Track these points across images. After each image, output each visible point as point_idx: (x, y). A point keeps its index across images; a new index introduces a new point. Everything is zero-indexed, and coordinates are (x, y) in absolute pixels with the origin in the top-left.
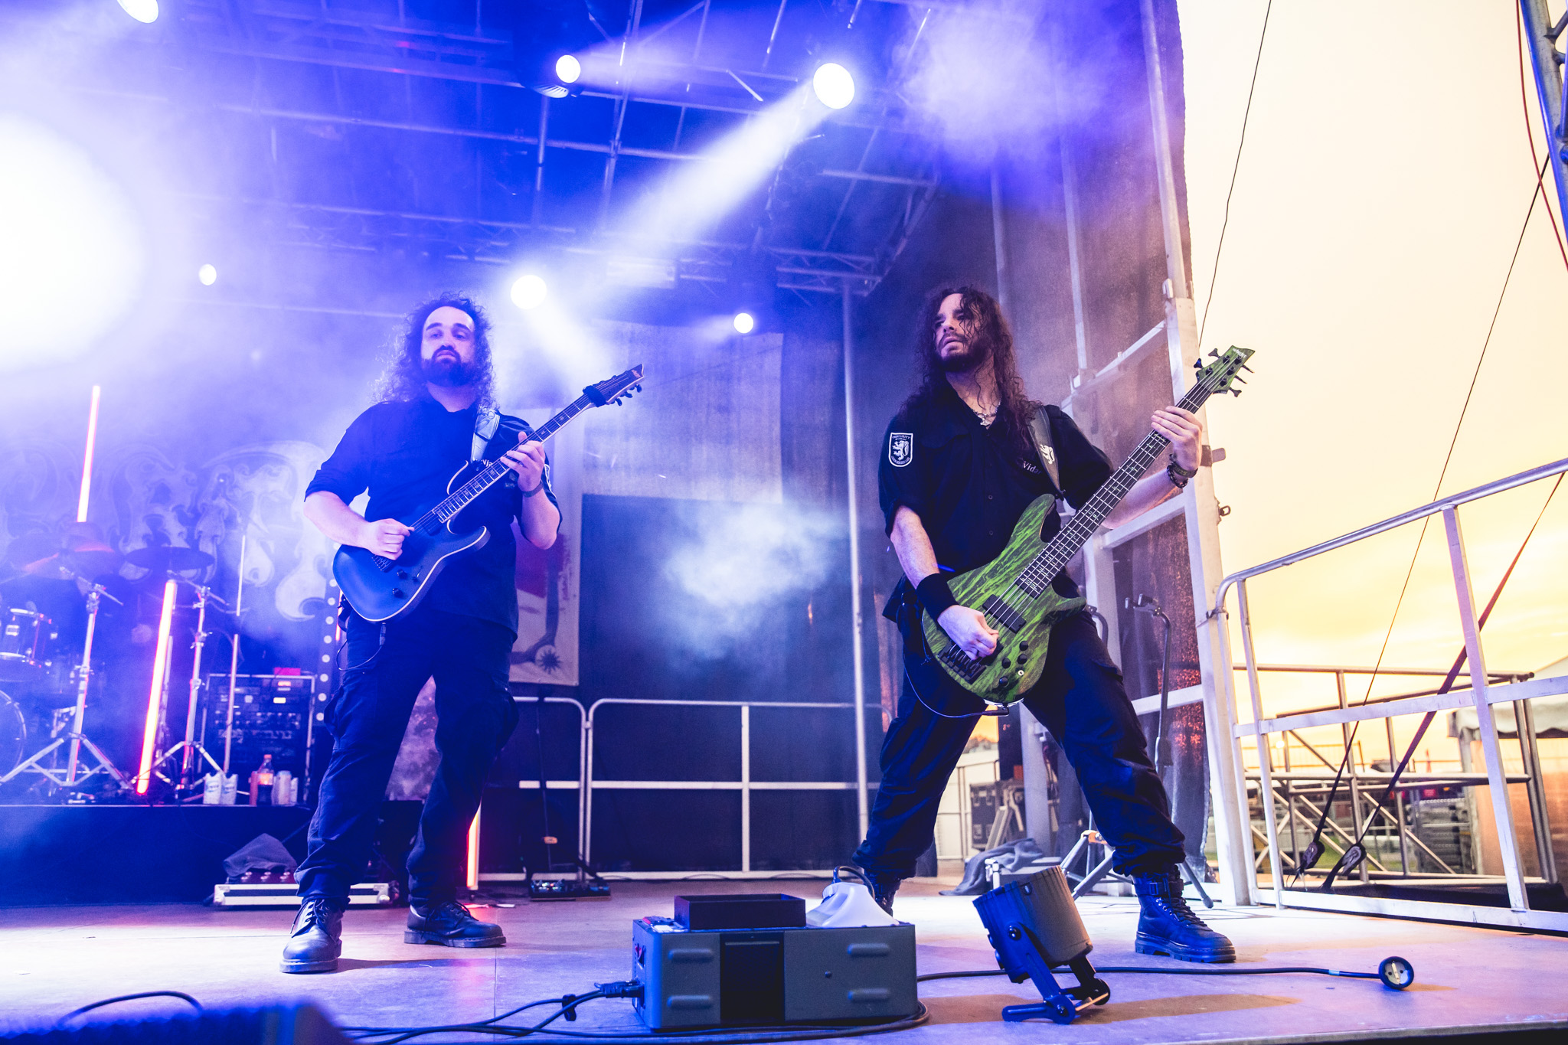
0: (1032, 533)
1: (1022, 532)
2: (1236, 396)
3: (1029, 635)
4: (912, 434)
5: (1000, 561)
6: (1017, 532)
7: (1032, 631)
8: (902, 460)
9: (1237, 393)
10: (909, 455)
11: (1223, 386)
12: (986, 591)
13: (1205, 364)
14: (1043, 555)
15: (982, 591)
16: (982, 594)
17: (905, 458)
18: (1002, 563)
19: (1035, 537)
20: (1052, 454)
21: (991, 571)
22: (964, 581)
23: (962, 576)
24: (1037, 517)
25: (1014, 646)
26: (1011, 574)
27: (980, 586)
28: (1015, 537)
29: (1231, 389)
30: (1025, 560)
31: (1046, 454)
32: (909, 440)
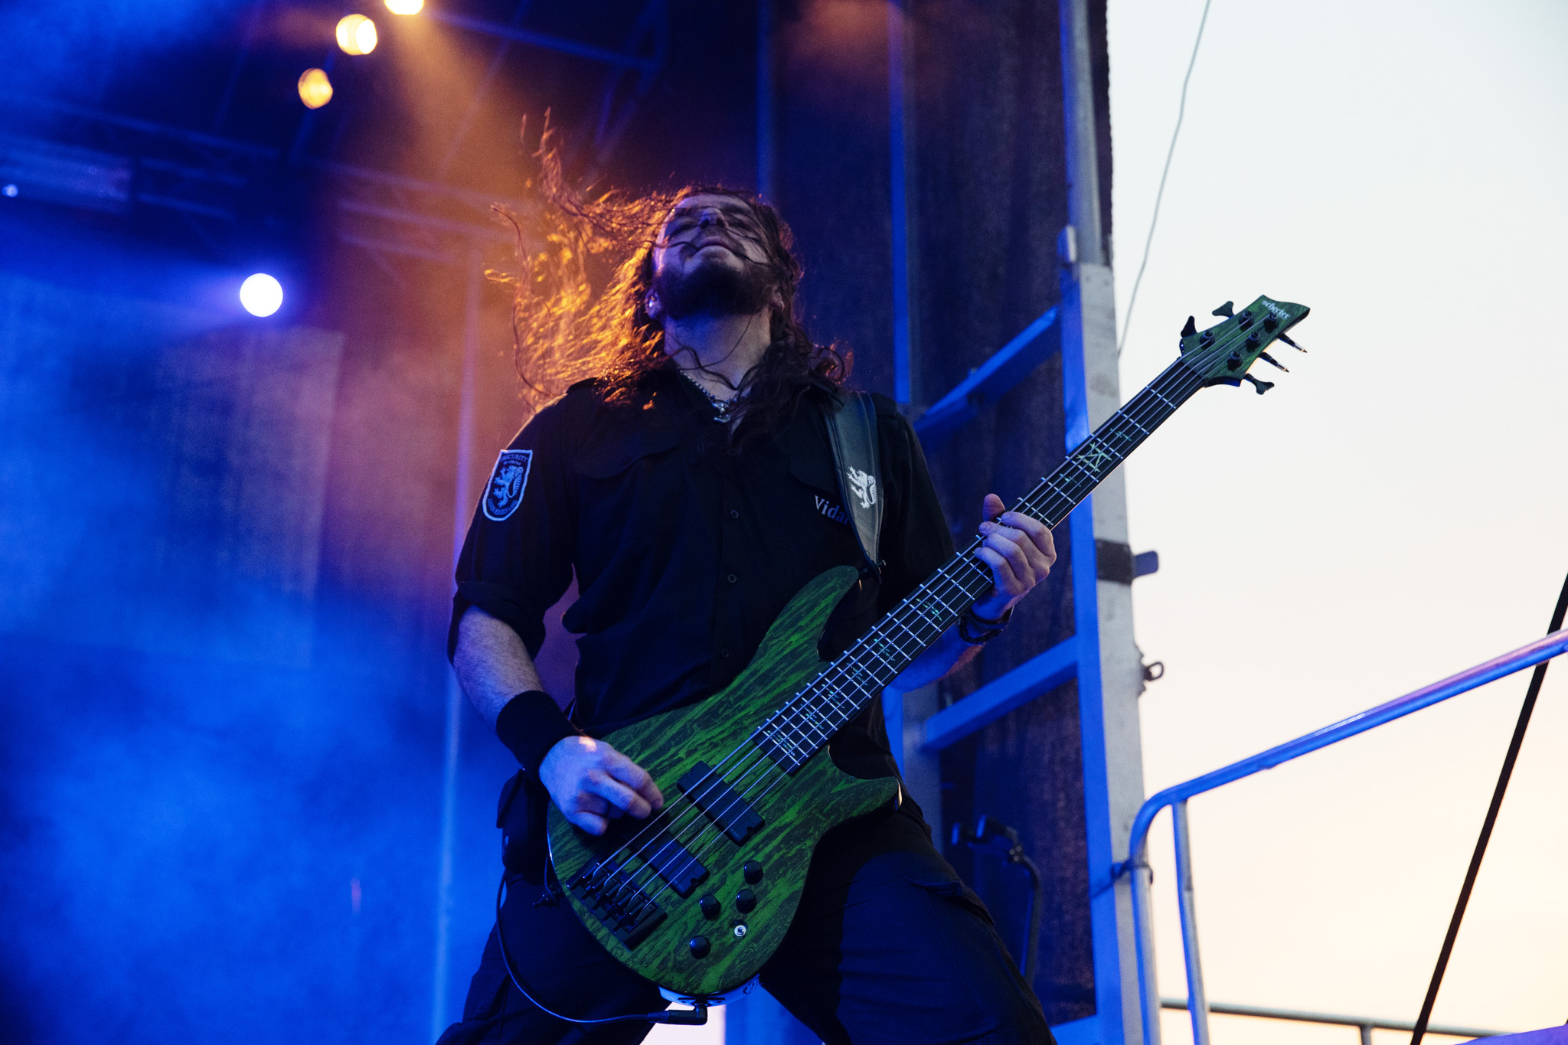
0: (802, 641)
1: (782, 638)
2: (1260, 392)
3: (767, 850)
4: (531, 452)
5: (728, 695)
6: (772, 638)
7: (775, 843)
8: (504, 507)
9: (1263, 387)
10: (517, 497)
11: (1233, 374)
12: (689, 754)
13: (1200, 327)
14: (818, 686)
15: (682, 754)
16: (680, 760)
17: (510, 502)
18: (731, 699)
19: (806, 649)
20: (873, 489)
21: (706, 713)
22: (647, 733)
23: (645, 722)
24: (817, 609)
25: (733, 872)
26: (746, 723)
27: (677, 744)
28: (766, 650)
29: (1249, 378)
30: (779, 695)
31: (858, 488)
32: (524, 465)
